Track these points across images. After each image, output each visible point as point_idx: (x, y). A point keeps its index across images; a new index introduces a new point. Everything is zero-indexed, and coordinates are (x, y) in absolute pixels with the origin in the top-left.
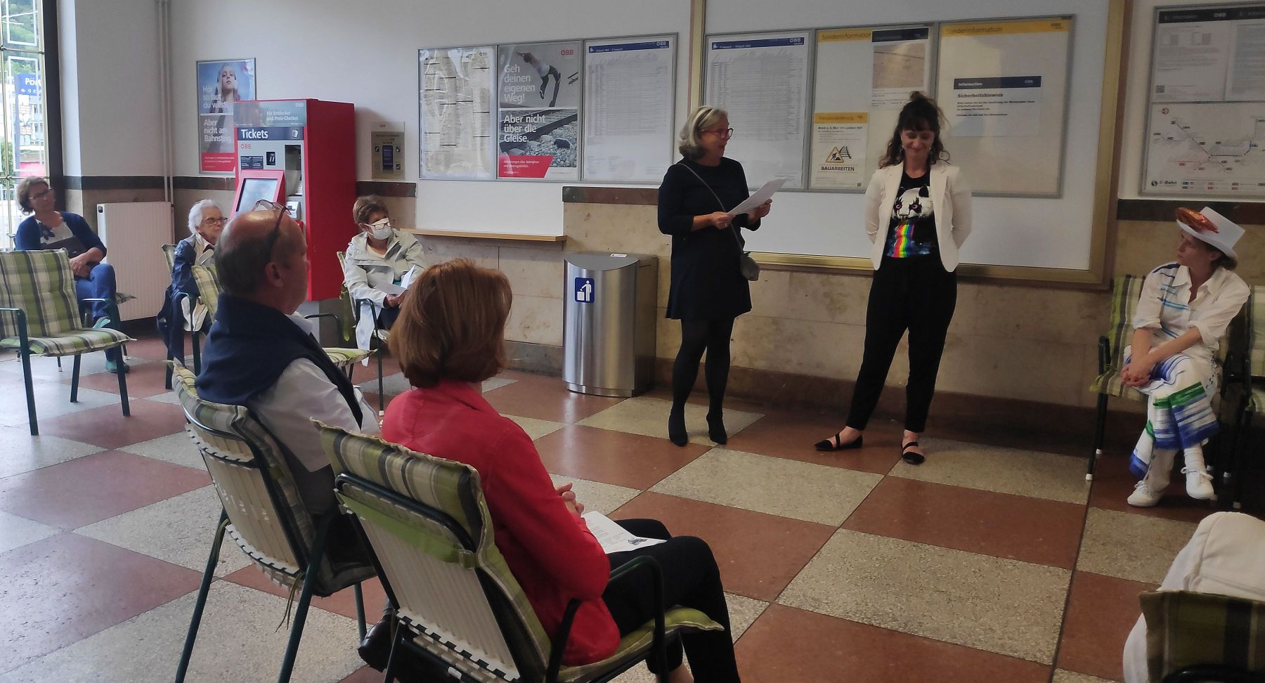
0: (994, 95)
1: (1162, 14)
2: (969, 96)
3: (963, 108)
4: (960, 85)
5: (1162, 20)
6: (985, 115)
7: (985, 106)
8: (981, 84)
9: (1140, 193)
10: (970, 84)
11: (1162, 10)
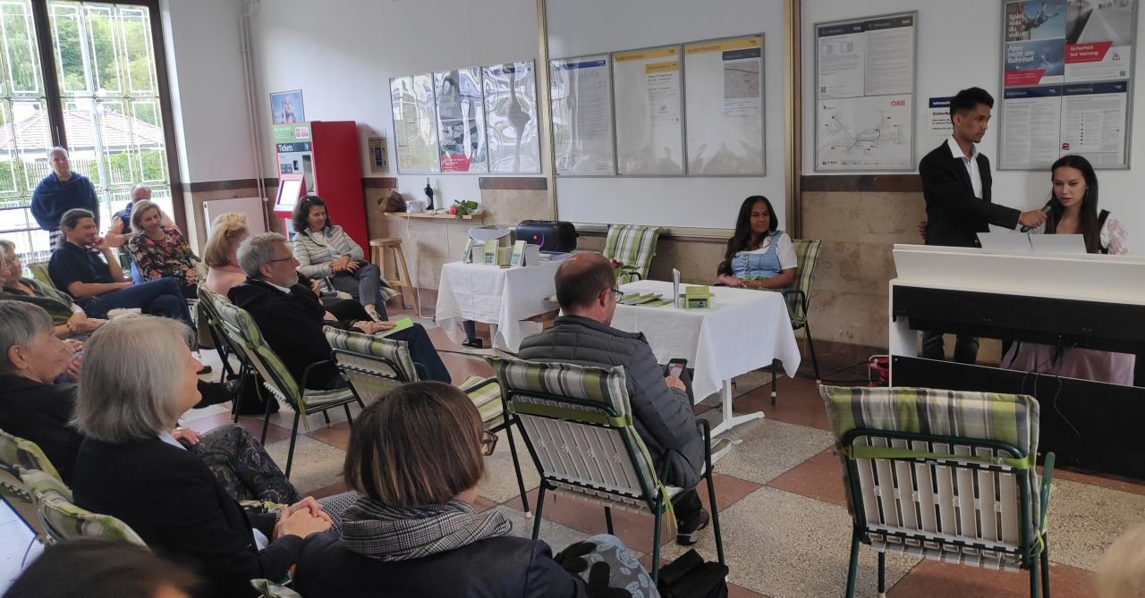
1: (820, 30)
5: (821, 35)
9: (815, 170)
11: (820, 26)
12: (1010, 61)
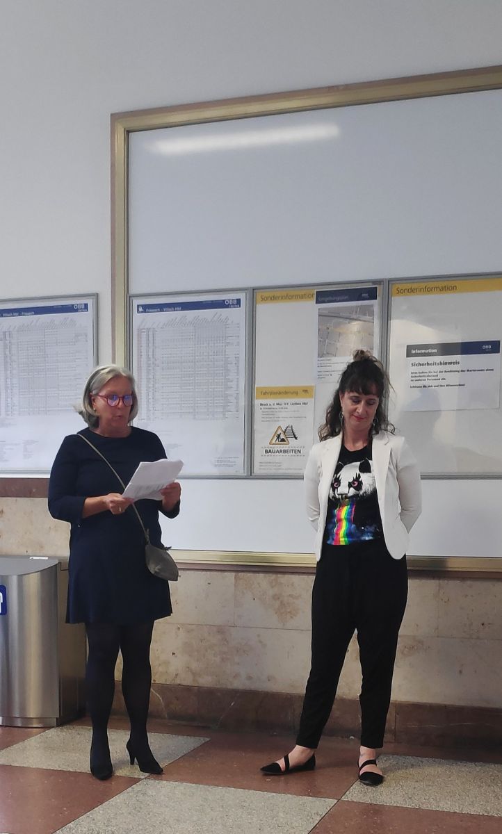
0: (450, 363)
2: (423, 365)
3: (418, 378)
4: (413, 352)
6: (441, 386)
7: (441, 376)
8: (435, 351)
10: (423, 351)
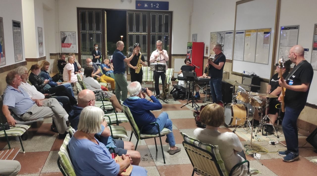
5: (282, 30)
11: (282, 27)
12: (315, 40)
